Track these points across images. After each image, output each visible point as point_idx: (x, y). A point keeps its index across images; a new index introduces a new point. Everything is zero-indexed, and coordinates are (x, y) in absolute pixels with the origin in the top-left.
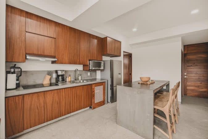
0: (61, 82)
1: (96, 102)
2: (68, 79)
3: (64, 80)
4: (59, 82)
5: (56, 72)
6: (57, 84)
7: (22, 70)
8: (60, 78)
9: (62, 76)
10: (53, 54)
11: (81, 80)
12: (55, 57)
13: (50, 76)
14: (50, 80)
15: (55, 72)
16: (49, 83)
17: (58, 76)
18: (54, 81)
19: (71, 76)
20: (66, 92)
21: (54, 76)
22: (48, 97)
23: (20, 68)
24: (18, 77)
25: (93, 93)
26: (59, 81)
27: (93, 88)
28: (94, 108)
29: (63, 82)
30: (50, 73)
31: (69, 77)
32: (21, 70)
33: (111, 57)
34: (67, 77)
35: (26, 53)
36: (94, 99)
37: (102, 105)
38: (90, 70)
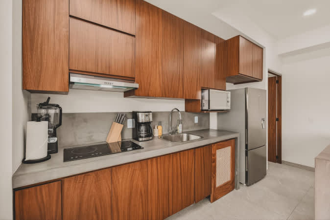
0: (144, 139)
1: (218, 185)
2: (158, 132)
3: (150, 134)
4: (140, 139)
5: (135, 115)
6: (136, 142)
7: (63, 112)
8: (143, 128)
9: (147, 124)
10: (128, 74)
11: (183, 133)
12: (134, 81)
13: (122, 126)
14: (122, 133)
15: (131, 116)
16: (121, 140)
17: (138, 125)
18: (129, 136)
19: (162, 124)
20: (159, 165)
21: (130, 123)
22: (120, 181)
23: (57, 106)
24: (55, 129)
25: (213, 164)
26: (141, 137)
27: (213, 152)
28: (215, 199)
29: (148, 138)
30: (120, 118)
31: (160, 127)
32: (61, 111)
33: (235, 84)
34: (156, 128)
35: (70, 70)
36: (215, 177)
37: (229, 191)
38: (203, 110)
